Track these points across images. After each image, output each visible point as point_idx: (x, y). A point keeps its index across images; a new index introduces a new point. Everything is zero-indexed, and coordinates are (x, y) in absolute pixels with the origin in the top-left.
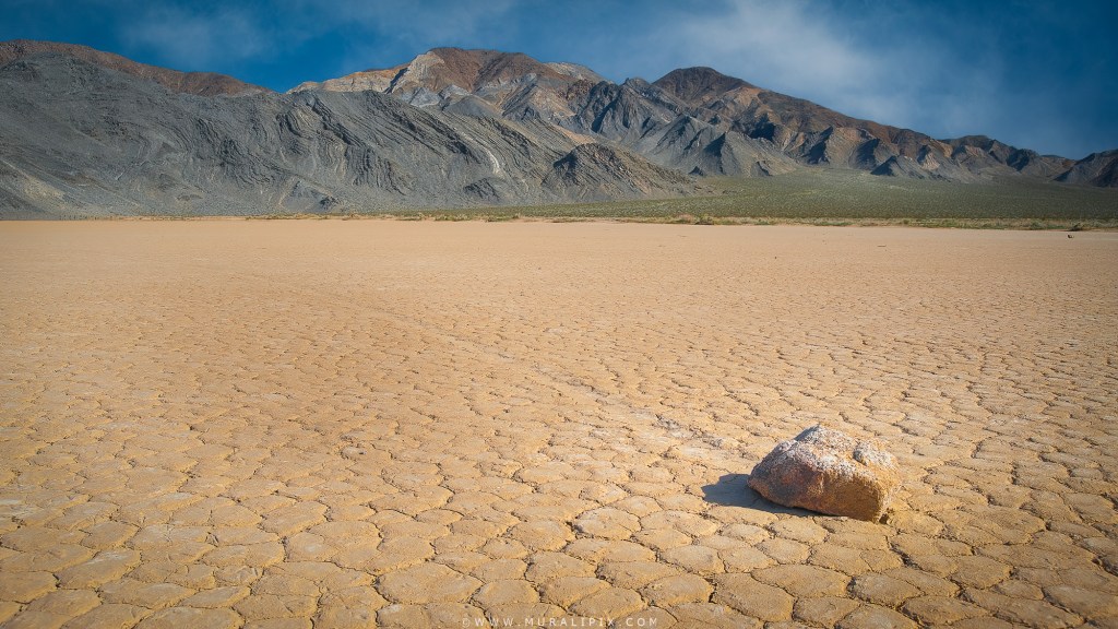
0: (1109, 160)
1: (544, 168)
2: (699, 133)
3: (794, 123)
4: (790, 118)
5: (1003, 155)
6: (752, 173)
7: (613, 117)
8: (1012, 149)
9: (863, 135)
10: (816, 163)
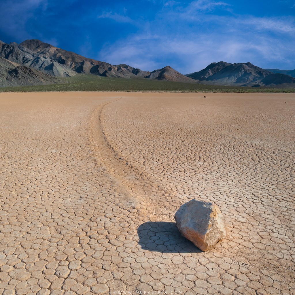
0: (160, 72)
1: (6, 74)
2: (43, 62)
3: (70, 59)
4: (69, 58)
5: (131, 70)
6: (64, 76)
7: (12, 56)
8: (134, 68)
9: (92, 63)
10: (81, 72)
